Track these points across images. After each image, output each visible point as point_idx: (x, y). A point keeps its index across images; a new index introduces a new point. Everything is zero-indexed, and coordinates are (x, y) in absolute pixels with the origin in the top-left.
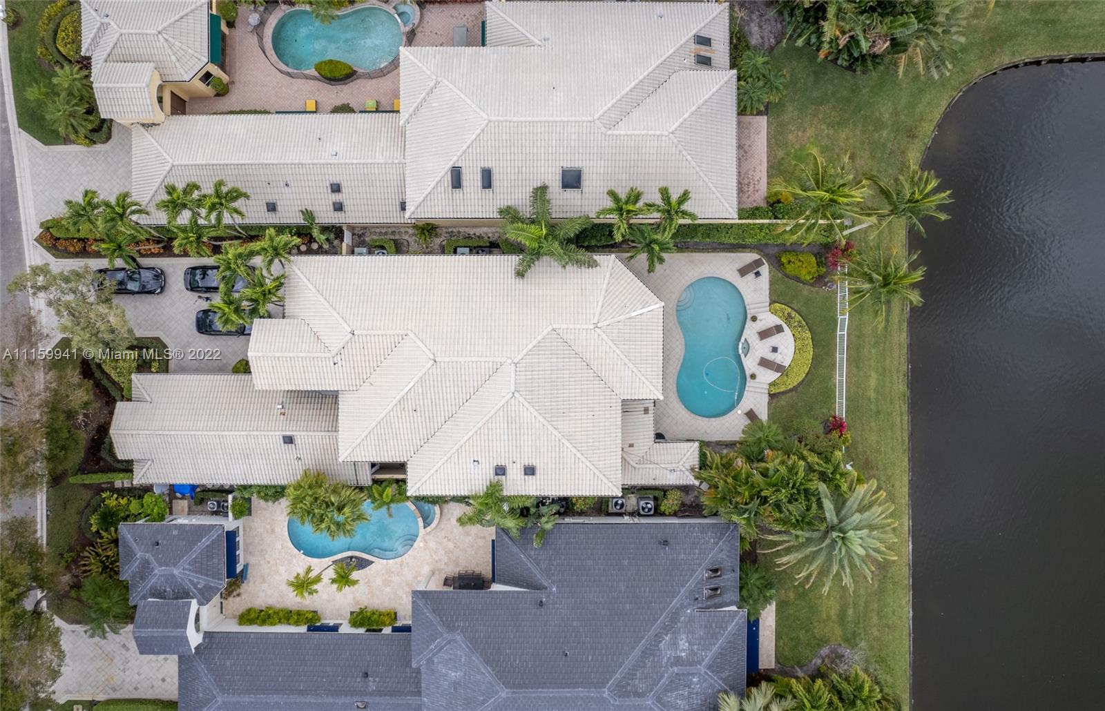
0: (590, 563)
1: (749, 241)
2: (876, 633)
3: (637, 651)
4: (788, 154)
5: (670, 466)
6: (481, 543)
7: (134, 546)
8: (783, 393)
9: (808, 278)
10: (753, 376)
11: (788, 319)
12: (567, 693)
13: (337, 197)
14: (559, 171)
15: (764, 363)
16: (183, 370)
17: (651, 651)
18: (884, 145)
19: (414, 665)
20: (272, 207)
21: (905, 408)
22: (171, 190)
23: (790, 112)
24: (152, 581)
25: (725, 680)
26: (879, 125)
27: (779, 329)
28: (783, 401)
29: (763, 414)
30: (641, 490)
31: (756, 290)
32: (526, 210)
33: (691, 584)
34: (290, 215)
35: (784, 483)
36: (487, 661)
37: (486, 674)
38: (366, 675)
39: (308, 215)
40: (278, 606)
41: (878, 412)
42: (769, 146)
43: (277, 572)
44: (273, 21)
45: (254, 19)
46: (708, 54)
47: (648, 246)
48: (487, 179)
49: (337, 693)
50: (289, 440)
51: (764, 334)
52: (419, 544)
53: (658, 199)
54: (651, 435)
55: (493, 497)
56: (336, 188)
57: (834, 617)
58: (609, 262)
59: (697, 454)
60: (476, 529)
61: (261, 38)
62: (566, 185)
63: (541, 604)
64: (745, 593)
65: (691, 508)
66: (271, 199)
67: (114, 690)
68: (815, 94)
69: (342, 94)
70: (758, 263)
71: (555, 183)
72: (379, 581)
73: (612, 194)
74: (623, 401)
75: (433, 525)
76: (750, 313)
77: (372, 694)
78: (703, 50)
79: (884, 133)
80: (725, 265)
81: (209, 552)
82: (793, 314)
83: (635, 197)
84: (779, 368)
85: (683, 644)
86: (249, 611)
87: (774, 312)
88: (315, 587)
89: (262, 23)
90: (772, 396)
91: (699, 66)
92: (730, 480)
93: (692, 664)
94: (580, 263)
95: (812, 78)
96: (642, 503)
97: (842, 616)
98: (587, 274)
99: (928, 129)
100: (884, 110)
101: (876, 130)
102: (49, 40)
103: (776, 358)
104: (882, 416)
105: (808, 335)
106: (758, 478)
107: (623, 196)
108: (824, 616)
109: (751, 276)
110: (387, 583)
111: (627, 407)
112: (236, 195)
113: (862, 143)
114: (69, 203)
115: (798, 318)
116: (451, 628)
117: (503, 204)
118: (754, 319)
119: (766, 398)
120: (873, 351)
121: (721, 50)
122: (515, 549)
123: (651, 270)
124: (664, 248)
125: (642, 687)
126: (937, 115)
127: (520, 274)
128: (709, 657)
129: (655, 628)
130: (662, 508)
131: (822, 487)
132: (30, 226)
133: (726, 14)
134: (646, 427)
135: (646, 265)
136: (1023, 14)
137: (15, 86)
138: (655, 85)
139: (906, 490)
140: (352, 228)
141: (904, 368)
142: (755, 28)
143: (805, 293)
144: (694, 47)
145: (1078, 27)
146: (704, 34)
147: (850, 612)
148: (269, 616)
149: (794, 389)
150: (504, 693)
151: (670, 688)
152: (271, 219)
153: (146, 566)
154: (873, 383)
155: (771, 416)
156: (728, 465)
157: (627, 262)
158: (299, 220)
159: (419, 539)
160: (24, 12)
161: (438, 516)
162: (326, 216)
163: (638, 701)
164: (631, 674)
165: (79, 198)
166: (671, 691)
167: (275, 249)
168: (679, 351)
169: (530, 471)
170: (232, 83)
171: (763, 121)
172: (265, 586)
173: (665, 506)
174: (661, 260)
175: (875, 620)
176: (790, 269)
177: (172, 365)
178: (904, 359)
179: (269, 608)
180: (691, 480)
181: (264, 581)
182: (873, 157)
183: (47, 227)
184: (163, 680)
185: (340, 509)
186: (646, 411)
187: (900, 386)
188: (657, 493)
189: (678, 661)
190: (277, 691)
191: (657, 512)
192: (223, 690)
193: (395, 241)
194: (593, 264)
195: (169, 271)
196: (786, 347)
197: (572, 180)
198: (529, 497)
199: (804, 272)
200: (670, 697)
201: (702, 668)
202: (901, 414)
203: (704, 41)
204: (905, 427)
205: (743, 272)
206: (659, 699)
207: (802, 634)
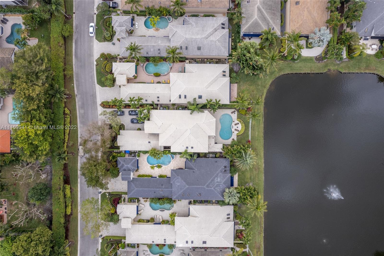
0: (203, 165)
1: (233, 107)
2: (257, 181)
3: (211, 180)
4: (241, 91)
5: (217, 148)
6: (183, 163)
7: (121, 161)
8: (239, 135)
9: (244, 114)
10: (233, 132)
11: (240, 122)
12: (198, 186)
13: (158, 99)
14: (198, 96)
15: (236, 130)
16: (127, 130)
17: (213, 180)
18: (259, 89)
19: (171, 183)
20: (146, 101)
21: (263, 139)
22: (130, 98)
23: (241, 83)
24: (124, 168)
25: (226, 186)
26: (258, 85)
27: (238, 124)
28: (239, 137)
29: (236, 139)
30: (213, 153)
31: (235, 116)
32: (192, 103)
33: (221, 169)
34: (150, 102)
35: (236, 150)
36: (184, 181)
37: (184, 183)
38: (162, 185)
39: (153, 102)
40: (145, 174)
41: (258, 139)
42: (237, 89)
43: (145, 168)
44: (145, 65)
45: (142, 65)
46: (225, 74)
47: (214, 109)
48: (185, 97)
49: (157, 188)
50: (149, 142)
51: (236, 125)
52: (171, 163)
53: (215, 101)
54: (214, 142)
55: (186, 152)
56: (158, 97)
57: (249, 178)
58: (206, 112)
59: (222, 146)
60: (183, 159)
61: (143, 68)
62: (199, 98)
63: (194, 172)
64: (231, 172)
65: (221, 157)
66: (146, 99)
67: (113, 190)
68: (246, 80)
69: (158, 79)
70: (235, 111)
71: (197, 97)
72: (164, 170)
73: (207, 100)
74: (209, 136)
75: (174, 159)
76: (233, 120)
77: (163, 188)
78: (224, 74)
79: (259, 87)
80: (228, 112)
81: (134, 162)
82: (241, 121)
83: (211, 100)
84: (238, 131)
85: (219, 179)
86: (139, 175)
87: (238, 120)
88: (154, 168)
89: (143, 65)
90: (237, 136)
91: (223, 76)
92: (227, 150)
93: (220, 182)
94: (201, 112)
95: (246, 77)
96: (213, 155)
97: (251, 178)
98: (202, 114)
99: (268, 86)
100: (260, 82)
101: (258, 86)
102: (104, 68)
103: (238, 129)
104: (258, 140)
105: (244, 125)
106: (232, 150)
107: (209, 100)
108: (247, 178)
109: (234, 113)
110: (165, 170)
111: (209, 137)
112: (141, 99)
113: (255, 89)
114: (112, 100)
115: (242, 121)
116: (178, 176)
117: (188, 101)
118: (234, 122)
119: (236, 136)
120: (257, 128)
121: (228, 74)
122: (189, 163)
123: (214, 113)
124: (216, 109)
125: (211, 186)
126: (270, 83)
127: (191, 114)
128: (223, 181)
129: (214, 176)
130: (216, 156)
131: (243, 151)
132: (99, 102)
133: (229, 66)
134: (213, 141)
135: (213, 112)
136: (285, 65)
137: (97, 76)
138: (215, 80)
139: (263, 154)
140: (160, 104)
141: (263, 131)
142: (235, 67)
143: (244, 117)
144: (222, 73)
145: (296, 68)
146: (224, 71)
147: (252, 177)
148: (143, 176)
149: (241, 135)
150: (187, 186)
151: (217, 186)
152: (146, 103)
153: (123, 165)
154: (257, 134)
155: (237, 140)
156: (228, 148)
157: (210, 112)
158: (151, 103)
159: (171, 162)
160: (99, 63)
161: (175, 157)
162: (156, 102)
163: (210, 188)
164: (209, 184)
165: (114, 99)
166: (217, 187)
167: (149, 109)
168: (220, 127)
169: (192, 148)
170: (137, 76)
171: (236, 85)
172: (142, 171)
173: (217, 156)
174: (216, 111)
175: (257, 179)
176: (240, 112)
177: (125, 129)
178: (263, 129)
179: (143, 175)
180: (221, 151)
181: (142, 169)
182: (257, 91)
183: (102, 103)
184: (123, 188)
185: (159, 154)
186: (213, 138)
187: (262, 135)
188: (215, 154)
189: (218, 182)
190: (146, 188)
191: (216, 157)
192: (136, 187)
193: (168, 106)
194: (203, 112)
195: (125, 111)
196: (240, 127)
197: (200, 97)
198: (192, 152)
199: (243, 113)
200: (216, 188)
201: (222, 183)
202: (262, 140)
203: (224, 72)
204: (263, 142)
205: (232, 113)
206: (214, 188)
207: (243, 181)
